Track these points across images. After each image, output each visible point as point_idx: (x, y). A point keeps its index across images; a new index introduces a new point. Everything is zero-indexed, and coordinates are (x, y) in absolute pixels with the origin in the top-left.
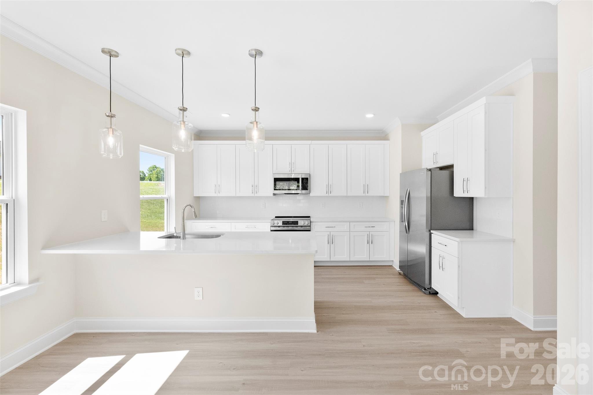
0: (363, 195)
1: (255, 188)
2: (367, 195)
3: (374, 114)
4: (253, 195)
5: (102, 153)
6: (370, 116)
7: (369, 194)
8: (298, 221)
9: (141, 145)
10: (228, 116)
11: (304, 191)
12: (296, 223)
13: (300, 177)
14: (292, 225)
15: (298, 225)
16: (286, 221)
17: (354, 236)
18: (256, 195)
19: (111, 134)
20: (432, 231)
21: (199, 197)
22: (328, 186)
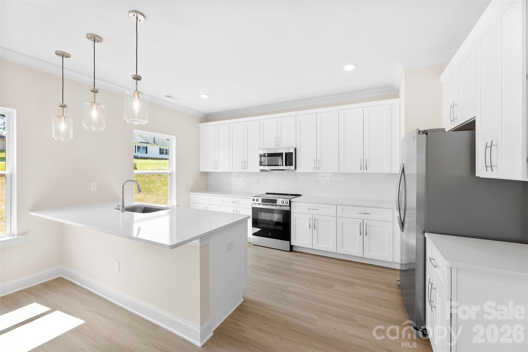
0: (360, 171)
1: (245, 163)
2: (365, 171)
3: (356, 65)
4: (243, 171)
5: (53, 137)
6: (349, 68)
7: (369, 171)
8: (277, 200)
9: (134, 130)
10: (206, 97)
11: (288, 167)
12: (275, 201)
13: (284, 152)
14: (271, 203)
15: (276, 203)
16: (265, 199)
17: (342, 222)
18: (246, 171)
19: (63, 121)
20: (426, 235)
21: (208, 172)
22: (316, 161)
